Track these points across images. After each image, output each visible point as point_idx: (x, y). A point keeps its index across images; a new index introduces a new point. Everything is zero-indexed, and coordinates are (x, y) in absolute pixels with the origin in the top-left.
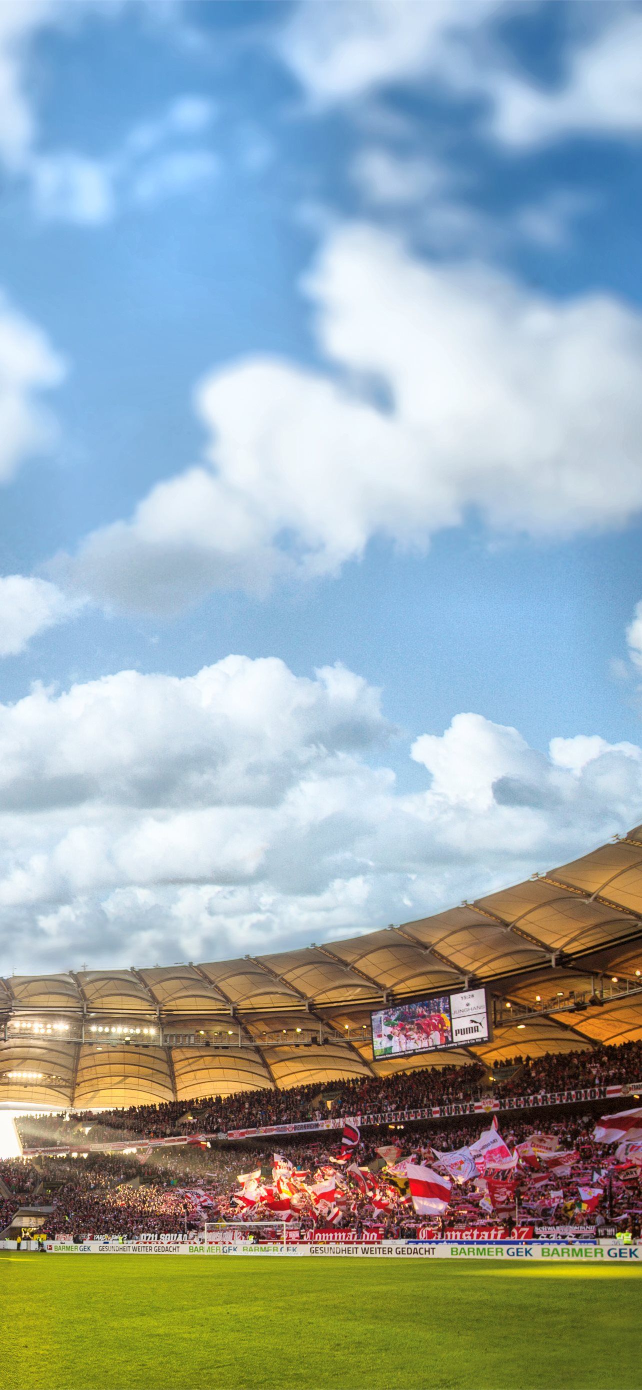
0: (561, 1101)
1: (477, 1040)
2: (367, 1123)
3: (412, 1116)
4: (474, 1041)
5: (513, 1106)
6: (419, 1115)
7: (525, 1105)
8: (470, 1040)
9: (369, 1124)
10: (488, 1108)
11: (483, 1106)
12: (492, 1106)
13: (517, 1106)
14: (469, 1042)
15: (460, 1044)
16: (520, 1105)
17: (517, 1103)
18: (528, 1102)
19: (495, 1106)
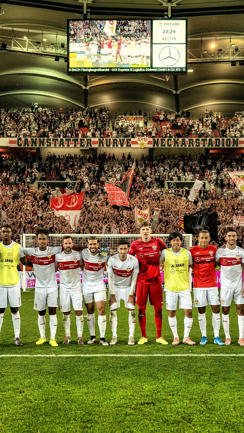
0: (204, 145)
1: (177, 69)
2: (24, 145)
3: (72, 144)
4: (174, 70)
5: (165, 145)
6: (78, 144)
7: (175, 146)
8: (170, 68)
9: (26, 146)
10: (142, 144)
11: (139, 142)
12: (147, 142)
13: (168, 145)
14: (169, 70)
15: (160, 70)
16: (171, 144)
17: (168, 142)
18: (178, 144)
19: (149, 143)
